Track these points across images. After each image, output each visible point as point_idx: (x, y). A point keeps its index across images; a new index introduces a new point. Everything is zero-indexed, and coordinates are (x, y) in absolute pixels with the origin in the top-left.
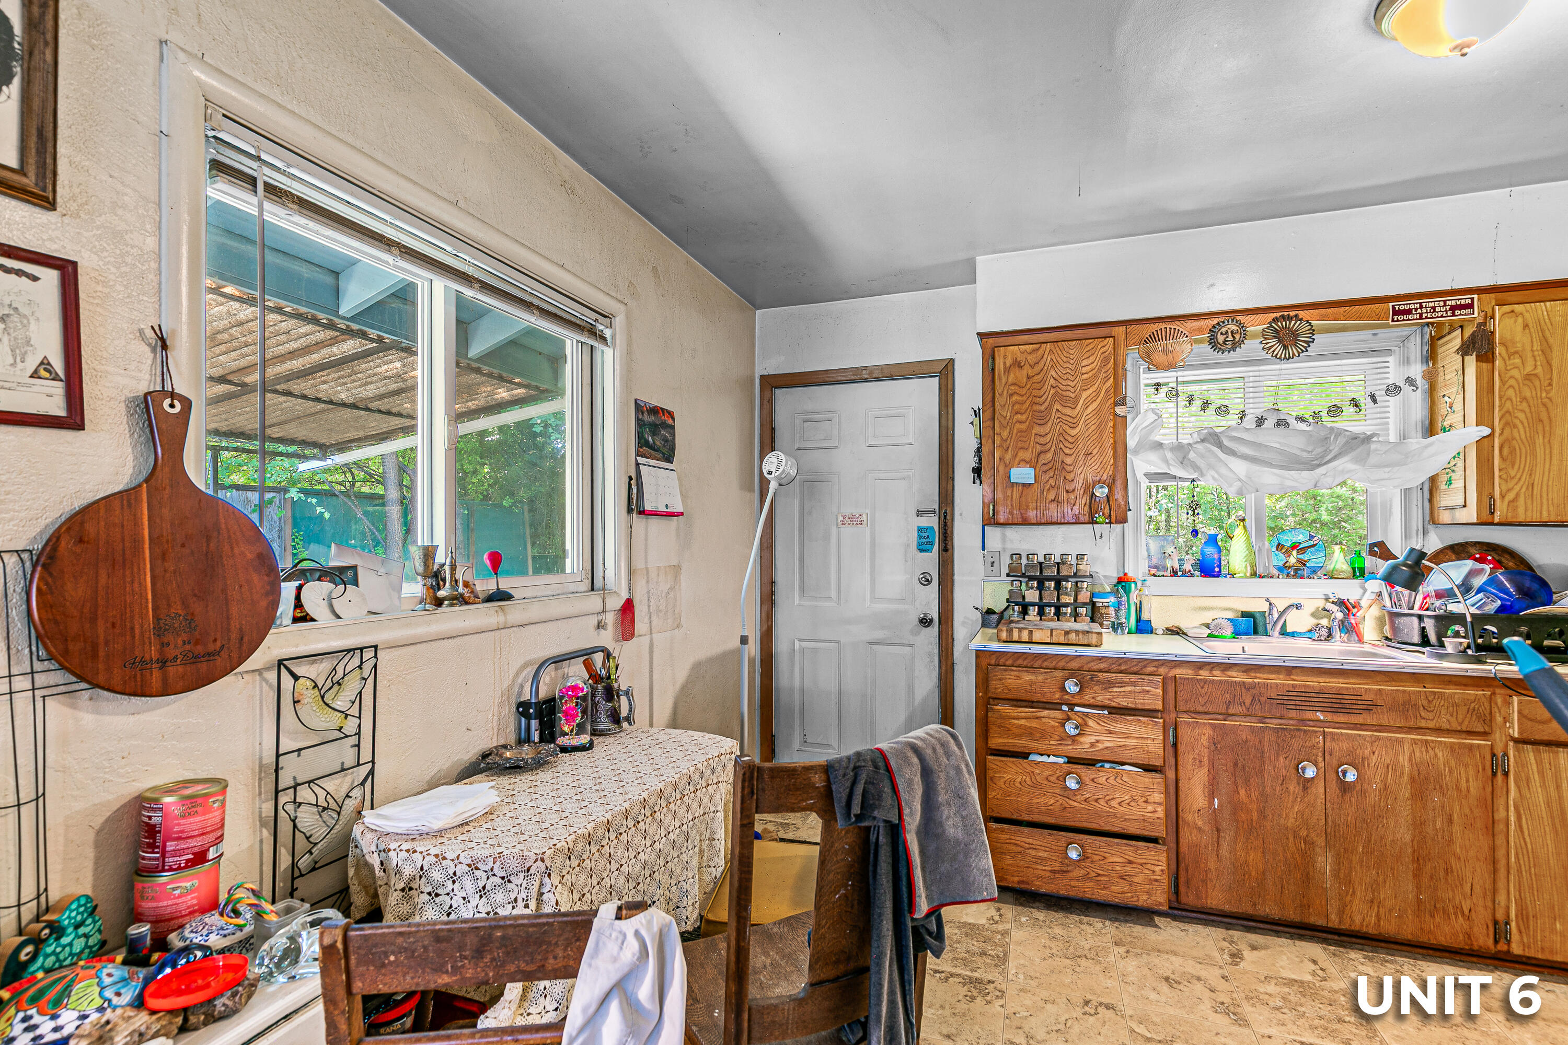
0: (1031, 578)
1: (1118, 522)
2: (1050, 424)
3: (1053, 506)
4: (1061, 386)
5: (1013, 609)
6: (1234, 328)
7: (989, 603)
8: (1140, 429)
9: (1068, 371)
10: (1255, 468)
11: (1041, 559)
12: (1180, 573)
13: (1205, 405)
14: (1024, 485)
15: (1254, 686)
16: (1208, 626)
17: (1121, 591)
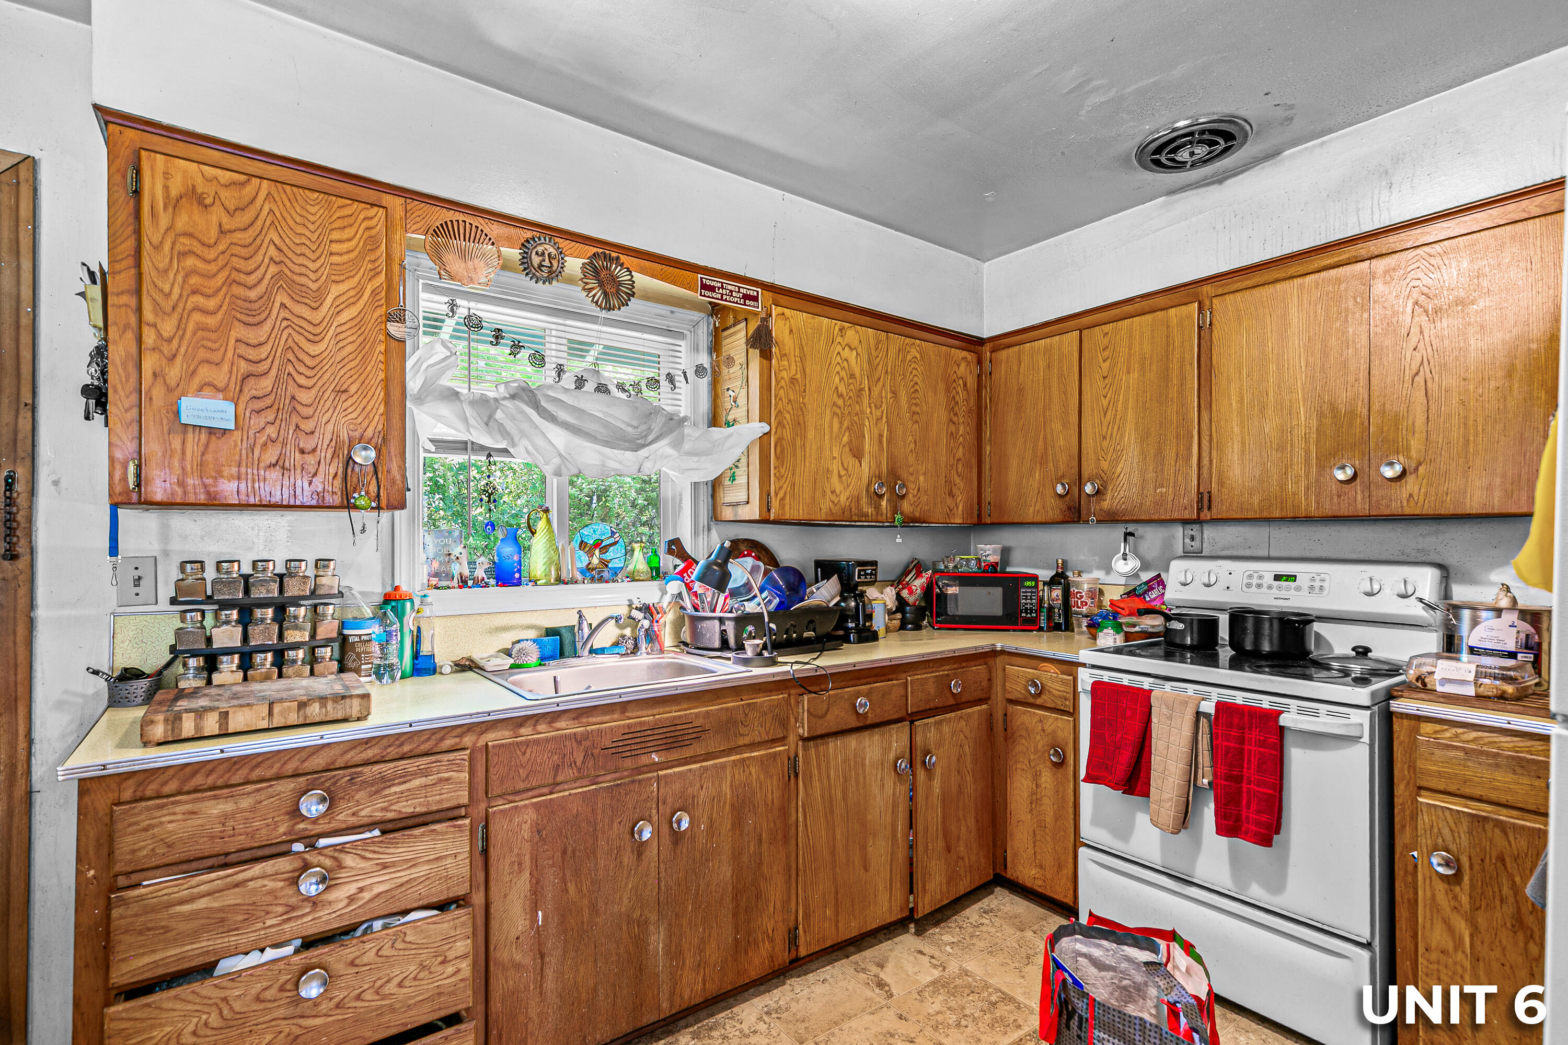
0: (225, 605)
1: (391, 507)
2: (267, 326)
3: (274, 474)
4: (290, 264)
5: (185, 665)
6: (552, 250)
7: (128, 658)
8: (424, 366)
9: (304, 240)
10: (577, 441)
11: (247, 569)
12: (470, 583)
13: (516, 347)
14: (211, 431)
15: (586, 736)
16: (508, 652)
17: (391, 614)
